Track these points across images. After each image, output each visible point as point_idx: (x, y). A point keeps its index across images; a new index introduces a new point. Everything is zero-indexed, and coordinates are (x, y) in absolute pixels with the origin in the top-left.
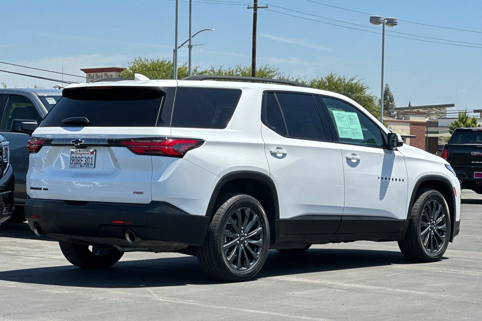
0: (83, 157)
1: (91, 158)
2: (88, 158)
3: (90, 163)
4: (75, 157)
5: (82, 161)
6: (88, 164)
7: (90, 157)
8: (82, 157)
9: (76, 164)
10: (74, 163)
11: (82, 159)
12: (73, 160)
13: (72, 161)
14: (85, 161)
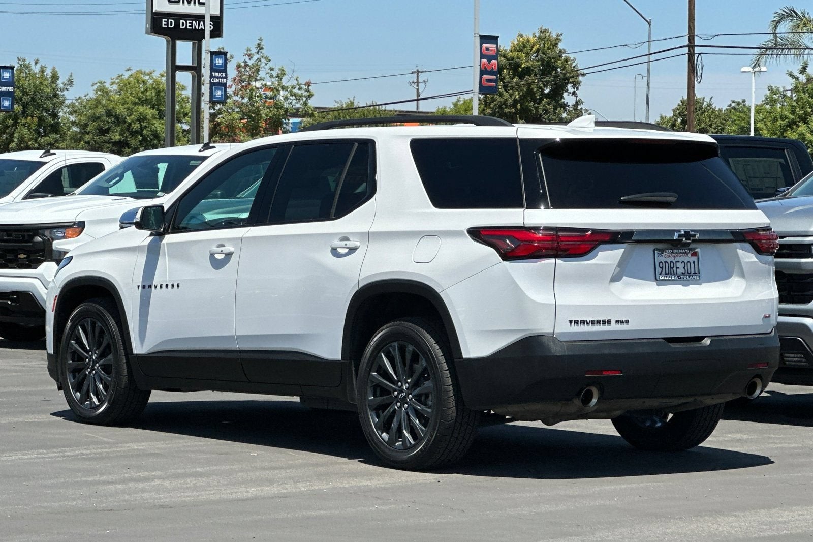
0: (679, 262)
1: (694, 263)
2: (689, 264)
3: (693, 272)
4: (665, 262)
5: (678, 268)
6: (690, 273)
7: (692, 262)
8: (676, 262)
9: (668, 274)
10: (664, 272)
11: (678, 265)
12: (662, 268)
13: (660, 270)
14: (684, 268)
